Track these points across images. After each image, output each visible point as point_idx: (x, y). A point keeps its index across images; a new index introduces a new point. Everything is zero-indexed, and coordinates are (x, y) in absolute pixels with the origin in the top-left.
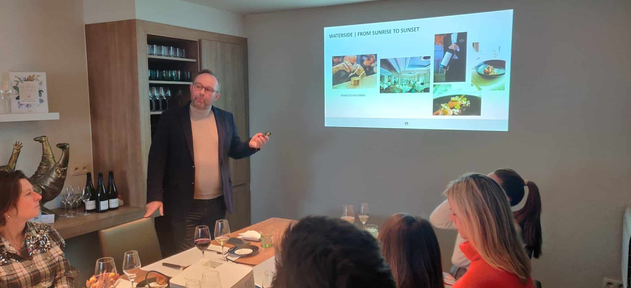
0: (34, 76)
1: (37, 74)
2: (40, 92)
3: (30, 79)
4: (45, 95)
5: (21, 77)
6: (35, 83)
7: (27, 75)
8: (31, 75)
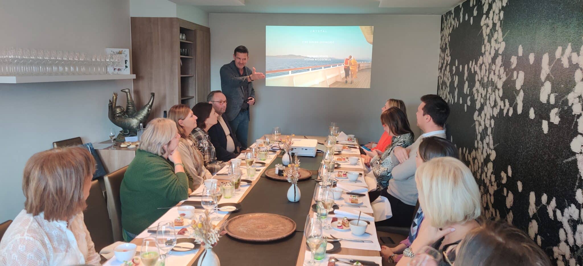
0: (122, 51)
1: (124, 50)
2: (126, 61)
3: (120, 53)
4: (128, 64)
5: (114, 51)
6: (123, 55)
7: (118, 50)
8: (121, 51)
